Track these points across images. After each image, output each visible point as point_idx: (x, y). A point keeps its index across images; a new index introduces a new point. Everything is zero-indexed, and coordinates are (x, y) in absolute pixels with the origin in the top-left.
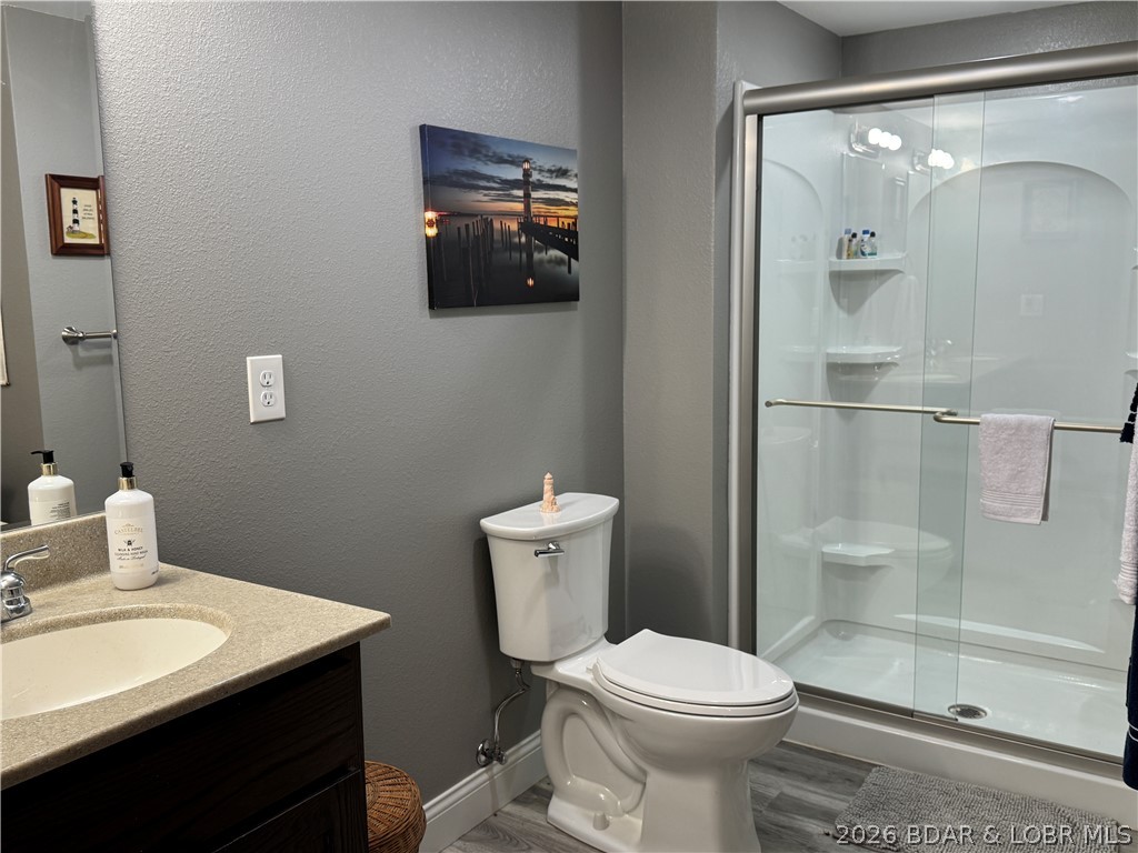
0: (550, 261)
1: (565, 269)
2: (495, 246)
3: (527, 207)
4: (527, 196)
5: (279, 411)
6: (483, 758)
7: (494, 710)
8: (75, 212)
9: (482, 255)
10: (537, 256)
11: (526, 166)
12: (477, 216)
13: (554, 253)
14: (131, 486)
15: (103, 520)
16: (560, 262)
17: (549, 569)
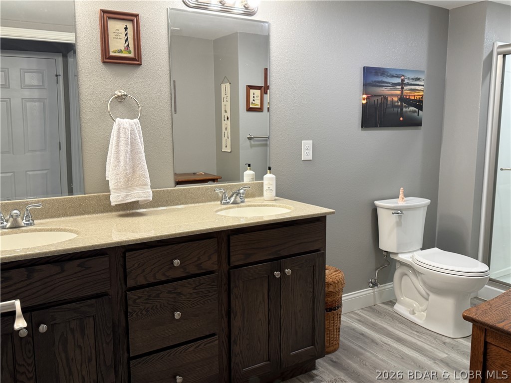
0: (410, 111)
1: (416, 114)
2: (388, 106)
3: (402, 92)
4: (402, 88)
5: (310, 158)
6: (371, 285)
7: (376, 269)
8: (254, 97)
9: (382, 109)
10: (404, 109)
11: (403, 78)
12: (381, 96)
13: (412, 108)
14: (270, 173)
15: (263, 183)
16: (415, 112)
17: (398, 220)
